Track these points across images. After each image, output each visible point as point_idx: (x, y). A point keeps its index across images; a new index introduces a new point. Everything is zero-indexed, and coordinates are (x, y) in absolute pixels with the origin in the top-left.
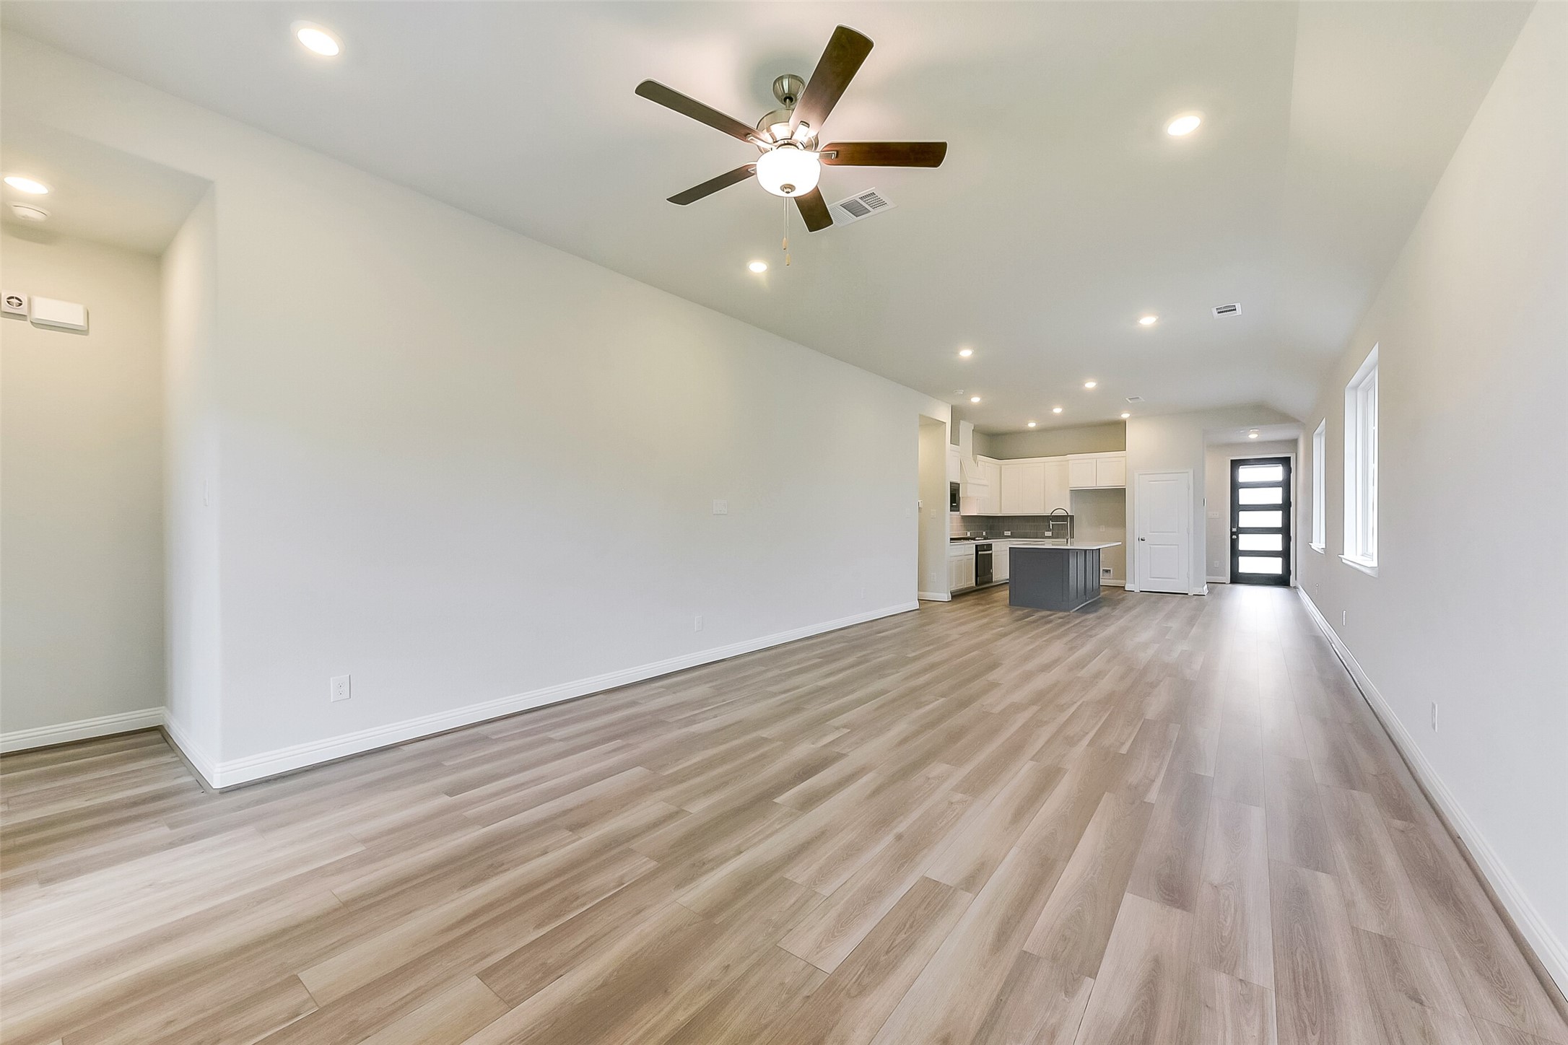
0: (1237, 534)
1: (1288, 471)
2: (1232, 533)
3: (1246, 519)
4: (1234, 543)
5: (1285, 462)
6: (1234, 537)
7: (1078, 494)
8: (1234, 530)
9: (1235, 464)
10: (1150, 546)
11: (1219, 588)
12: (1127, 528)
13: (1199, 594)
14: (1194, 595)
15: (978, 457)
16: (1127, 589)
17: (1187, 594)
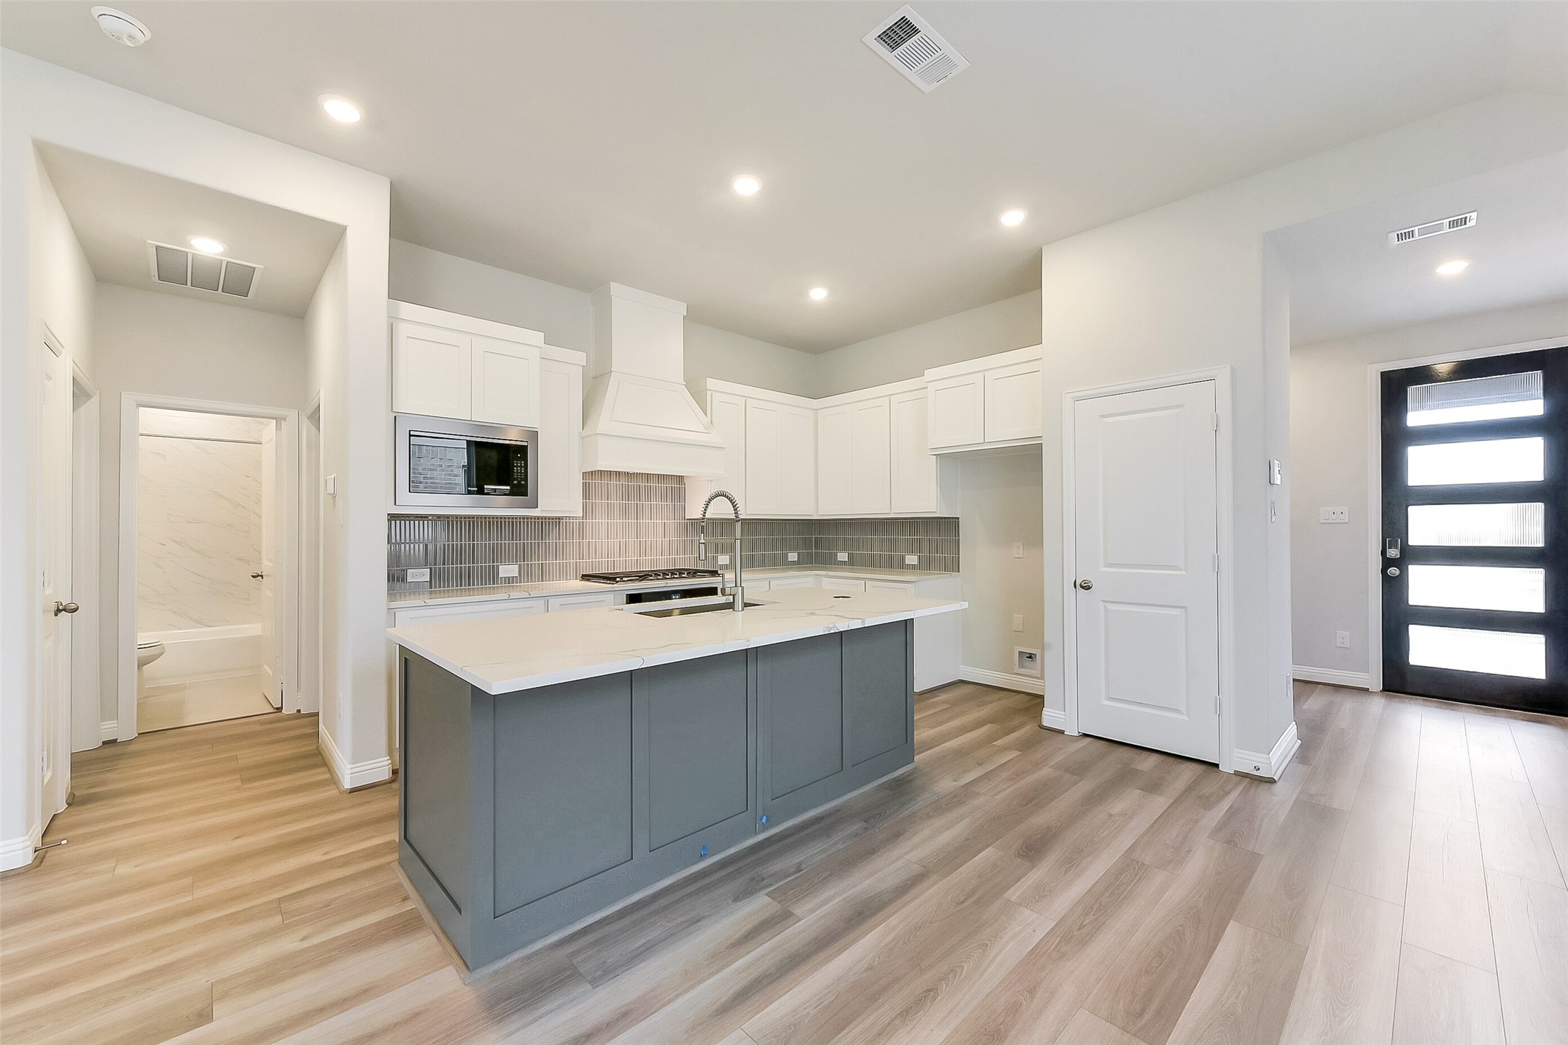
0: (1401, 563)
2: (1387, 563)
3: (1428, 525)
4: (1393, 587)
5: (1555, 365)
6: (1393, 571)
8: (1393, 553)
9: (1396, 383)
10: (1105, 607)
11: (1348, 704)
12: (1045, 552)
13: (1255, 773)
14: (1237, 773)
15: (711, 383)
16: (1045, 723)
17: (1217, 766)
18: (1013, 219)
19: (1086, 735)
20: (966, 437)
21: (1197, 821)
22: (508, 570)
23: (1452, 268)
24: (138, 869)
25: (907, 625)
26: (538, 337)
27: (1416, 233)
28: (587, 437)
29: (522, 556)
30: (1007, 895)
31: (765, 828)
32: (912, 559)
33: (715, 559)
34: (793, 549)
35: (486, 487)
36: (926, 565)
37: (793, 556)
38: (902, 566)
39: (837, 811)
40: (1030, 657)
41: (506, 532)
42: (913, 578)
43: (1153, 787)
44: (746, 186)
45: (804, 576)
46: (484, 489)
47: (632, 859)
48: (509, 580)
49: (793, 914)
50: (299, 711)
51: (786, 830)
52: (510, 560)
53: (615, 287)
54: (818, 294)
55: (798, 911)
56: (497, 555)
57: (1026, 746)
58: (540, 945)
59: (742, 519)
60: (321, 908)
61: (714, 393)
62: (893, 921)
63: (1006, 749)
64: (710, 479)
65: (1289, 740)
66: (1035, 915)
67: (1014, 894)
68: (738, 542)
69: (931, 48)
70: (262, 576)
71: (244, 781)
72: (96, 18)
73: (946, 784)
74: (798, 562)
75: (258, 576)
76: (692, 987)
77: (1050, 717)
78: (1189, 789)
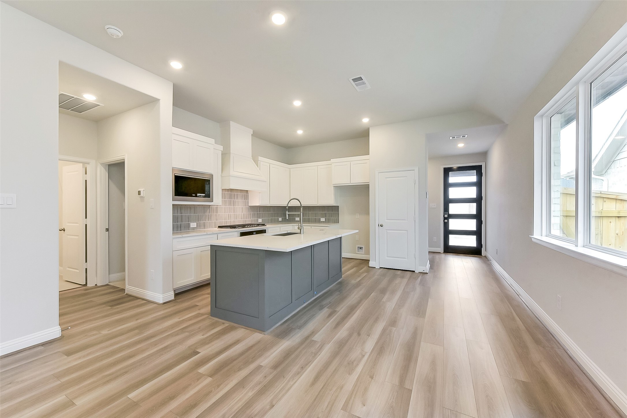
0: (448, 218)
1: (480, 174)
2: (445, 218)
3: (453, 209)
4: (446, 225)
5: (478, 169)
6: (446, 221)
7: (341, 189)
8: (446, 216)
9: (447, 171)
10: (387, 231)
11: (437, 256)
12: (370, 216)
13: (424, 272)
14: (419, 272)
15: (260, 158)
16: (370, 266)
17: (414, 271)
18: (366, 120)
19: (381, 268)
20: (345, 181)
21: (415, 283)
22: (193, 225)
23: (461, 145)
24: (109, 332)
25: (341, 238)
26: (212, 141)
27: (456, 138)
28: (223, 177)
29: (198, 220)
30: (383, 300)
31: (316, 295)
32: (323, 219)
33: (257, 220)
34: (280, 217)
35: (198, 194)
36: (328, 221)
37: (280, 219)
38: (319, 222)
39: (329, 290)
40: (361, 248)
41: (193, 210)
42: (328, 225)
43: (402, 277)
44: (297, 103)
45: (286, 226)
46: (197, 195)
47: (292, 302)
48: (194, 228)
49: (336, 311)
50: (96, 285)
51: (320, 295)
52: (194, 222)
53: (232, 123)
54: (300, 132)
55: (337, 309)
56: (189, 219)
57: (367, 271)
58: (277, 325)
59: (303, 206)
60: (197, 329)
61: (261, 162)
62: (361, 308)
63: (363, 273)
64: (259, 192)
65: (428, 265)
66: (391, 303)
67: (384, 300)
68: (302, 213)
69: (364, 83)
70: (64, 230)
71: (112, 306)
72: (106, 29)
73: (353, 282)
74: (282, 221)
75: (63, 230)
76: (324, 326)
77: (371, 264)
78: (410, 277)
